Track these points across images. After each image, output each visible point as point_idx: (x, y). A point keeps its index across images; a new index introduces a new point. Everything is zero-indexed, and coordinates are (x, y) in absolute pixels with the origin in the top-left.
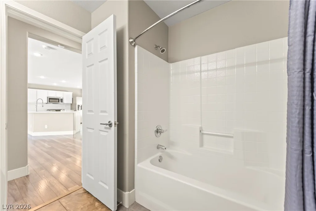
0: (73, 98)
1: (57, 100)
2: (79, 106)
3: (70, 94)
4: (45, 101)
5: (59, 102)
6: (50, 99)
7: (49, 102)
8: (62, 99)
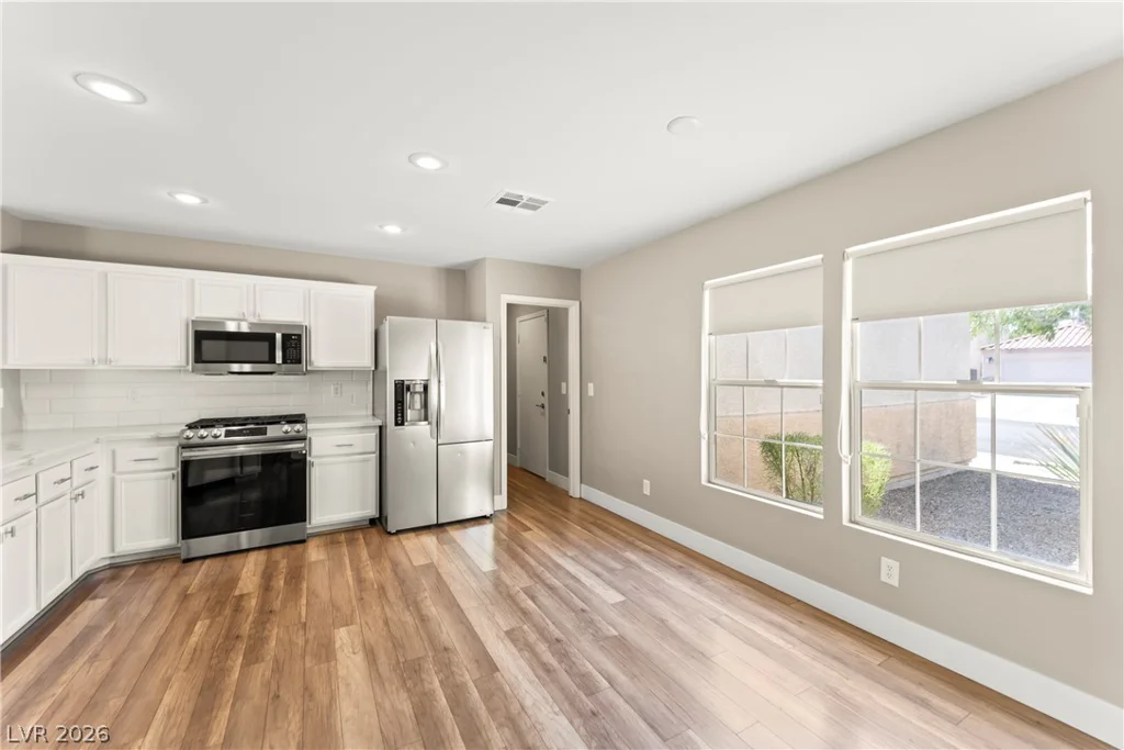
0: (376, 331)
1: (258, 346)
2: (402, 387)
3: (363, 295)
5: (270, 360)
6: (202, 337)
7: (198, 360)
8: (299, 336)
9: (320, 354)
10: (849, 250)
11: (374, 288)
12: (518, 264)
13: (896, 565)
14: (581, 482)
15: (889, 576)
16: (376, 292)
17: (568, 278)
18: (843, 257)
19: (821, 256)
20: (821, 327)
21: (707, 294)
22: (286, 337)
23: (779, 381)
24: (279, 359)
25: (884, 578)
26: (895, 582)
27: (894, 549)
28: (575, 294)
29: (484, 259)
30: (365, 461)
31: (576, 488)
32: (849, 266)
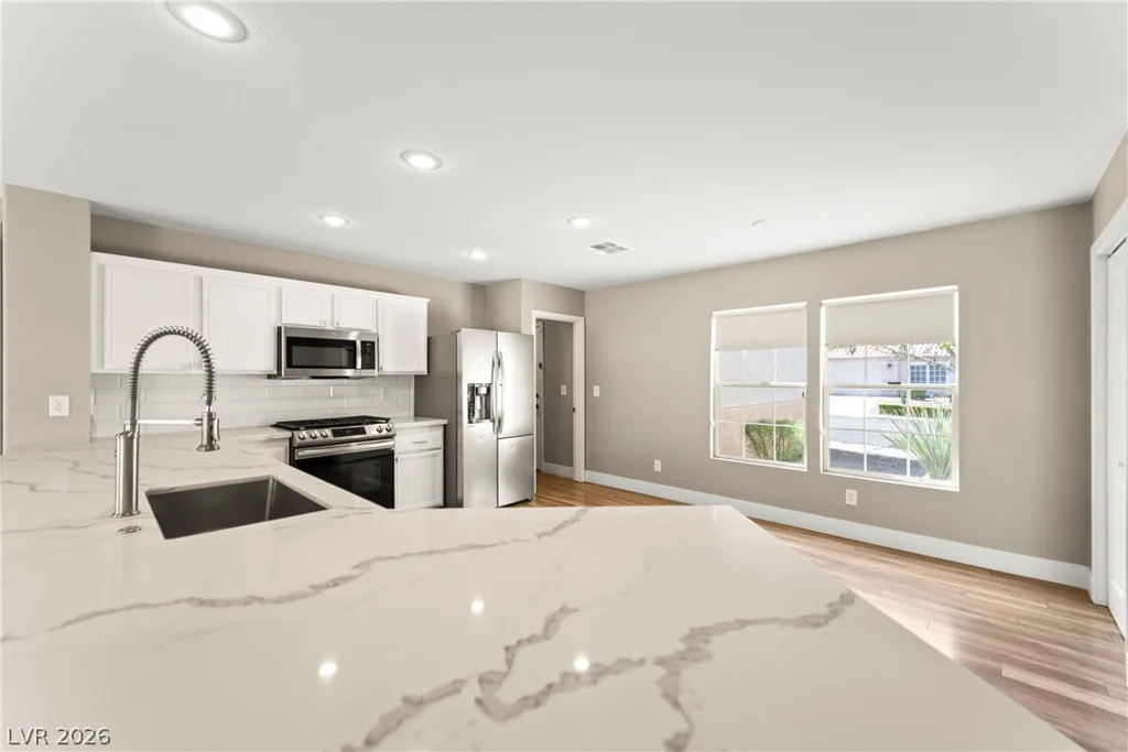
0: (429, 339)
1: (344, 353)
2: (473, 390)
3: (418, 307)
4: (264, 357)
5: (353, 365)
6: (292, 342)
7: (290, 365)
8: (373, 343)
9: (387, 361)
10: (823, 302)
11: (428, 300)
12: (537, 283)
13: (855, 493)
14: (586, 469)
15: (851, 500)
16: (429, 304)
17: (576, 297)
18: (821, 305)
19: (805, 303)
20: (805, 349)
21: (714, 321)
22: (363, 343)
23: (771, 383)
24: (359, 365)
25: (848, 502)
26: (854, 503)
27: (853, 483)
28: (580, 310)
29: (519, 279)
30: (435, 455)
31: (581, 474)
32: (823, 311)
